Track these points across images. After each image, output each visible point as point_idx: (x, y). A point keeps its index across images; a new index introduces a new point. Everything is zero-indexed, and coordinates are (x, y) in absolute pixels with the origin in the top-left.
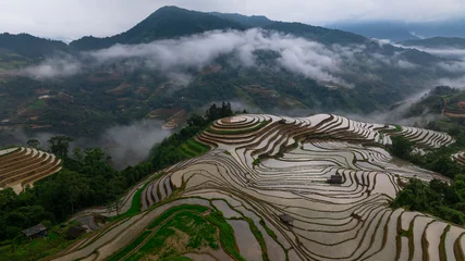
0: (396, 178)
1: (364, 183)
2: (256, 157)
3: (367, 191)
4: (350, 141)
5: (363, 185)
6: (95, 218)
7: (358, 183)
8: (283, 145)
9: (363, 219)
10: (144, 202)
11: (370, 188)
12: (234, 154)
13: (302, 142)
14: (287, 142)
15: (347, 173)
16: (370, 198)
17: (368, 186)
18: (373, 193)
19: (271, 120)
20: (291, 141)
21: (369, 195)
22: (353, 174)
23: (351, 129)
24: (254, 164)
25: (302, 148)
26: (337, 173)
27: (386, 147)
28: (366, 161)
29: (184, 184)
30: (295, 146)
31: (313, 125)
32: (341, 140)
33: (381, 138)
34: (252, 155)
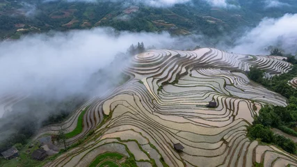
0: (252, 104)
1: (231, 108)
2: (160, 84)
3: (232, 115)
4: (222, 69)
5: (230, 110)
6: (52, 138)
7: (227, 108)
8: (178, 74)
9: (230, 145)
10: (85, 123)
11: (235, 114)
12: (145, 83)
13: (191, 71)
14: (181, 71)
15: (220, 98)
16: (235, 123)
17: (233, 111)
18: (236, 118)
19: (170, 55)
20: (184, 70)
21: (234, 120)
22: (224, 99)
23: (223, 60)
24: (158, 90)
25: (191, 75)
26: (213, 99)
27: (246, 73)
28: (232, 85)
29: (111, 112)
30: (186, 74)
31: (198, 58)
32: (216, 68)
33: (243, 66)
34: (157, 83)
